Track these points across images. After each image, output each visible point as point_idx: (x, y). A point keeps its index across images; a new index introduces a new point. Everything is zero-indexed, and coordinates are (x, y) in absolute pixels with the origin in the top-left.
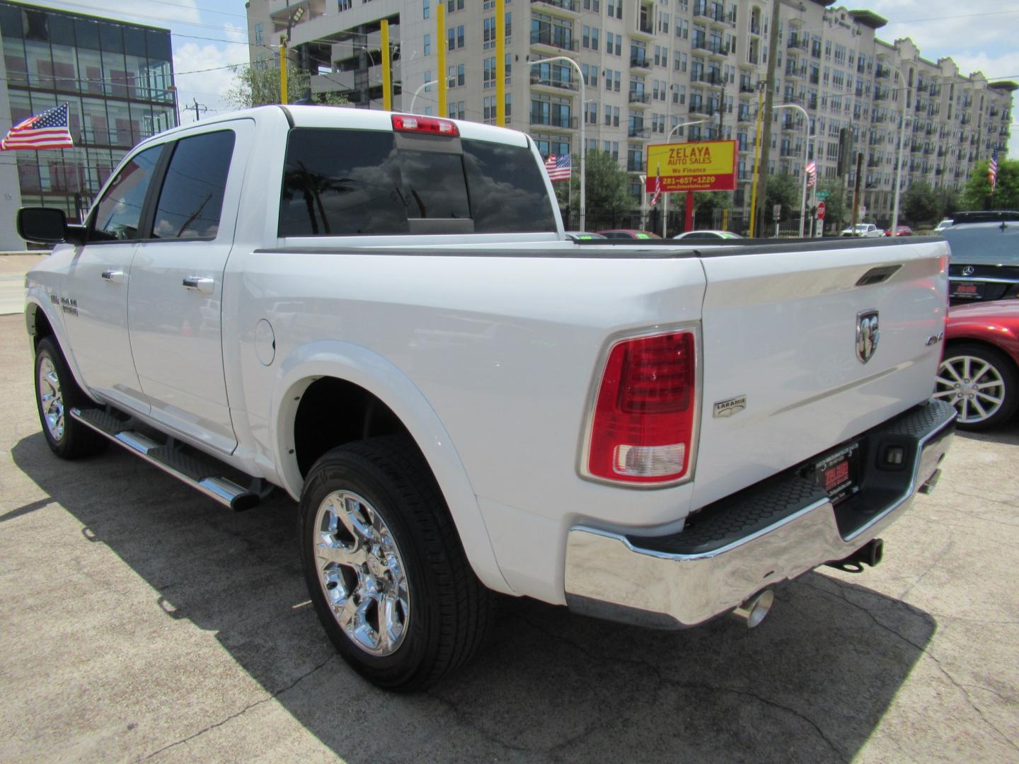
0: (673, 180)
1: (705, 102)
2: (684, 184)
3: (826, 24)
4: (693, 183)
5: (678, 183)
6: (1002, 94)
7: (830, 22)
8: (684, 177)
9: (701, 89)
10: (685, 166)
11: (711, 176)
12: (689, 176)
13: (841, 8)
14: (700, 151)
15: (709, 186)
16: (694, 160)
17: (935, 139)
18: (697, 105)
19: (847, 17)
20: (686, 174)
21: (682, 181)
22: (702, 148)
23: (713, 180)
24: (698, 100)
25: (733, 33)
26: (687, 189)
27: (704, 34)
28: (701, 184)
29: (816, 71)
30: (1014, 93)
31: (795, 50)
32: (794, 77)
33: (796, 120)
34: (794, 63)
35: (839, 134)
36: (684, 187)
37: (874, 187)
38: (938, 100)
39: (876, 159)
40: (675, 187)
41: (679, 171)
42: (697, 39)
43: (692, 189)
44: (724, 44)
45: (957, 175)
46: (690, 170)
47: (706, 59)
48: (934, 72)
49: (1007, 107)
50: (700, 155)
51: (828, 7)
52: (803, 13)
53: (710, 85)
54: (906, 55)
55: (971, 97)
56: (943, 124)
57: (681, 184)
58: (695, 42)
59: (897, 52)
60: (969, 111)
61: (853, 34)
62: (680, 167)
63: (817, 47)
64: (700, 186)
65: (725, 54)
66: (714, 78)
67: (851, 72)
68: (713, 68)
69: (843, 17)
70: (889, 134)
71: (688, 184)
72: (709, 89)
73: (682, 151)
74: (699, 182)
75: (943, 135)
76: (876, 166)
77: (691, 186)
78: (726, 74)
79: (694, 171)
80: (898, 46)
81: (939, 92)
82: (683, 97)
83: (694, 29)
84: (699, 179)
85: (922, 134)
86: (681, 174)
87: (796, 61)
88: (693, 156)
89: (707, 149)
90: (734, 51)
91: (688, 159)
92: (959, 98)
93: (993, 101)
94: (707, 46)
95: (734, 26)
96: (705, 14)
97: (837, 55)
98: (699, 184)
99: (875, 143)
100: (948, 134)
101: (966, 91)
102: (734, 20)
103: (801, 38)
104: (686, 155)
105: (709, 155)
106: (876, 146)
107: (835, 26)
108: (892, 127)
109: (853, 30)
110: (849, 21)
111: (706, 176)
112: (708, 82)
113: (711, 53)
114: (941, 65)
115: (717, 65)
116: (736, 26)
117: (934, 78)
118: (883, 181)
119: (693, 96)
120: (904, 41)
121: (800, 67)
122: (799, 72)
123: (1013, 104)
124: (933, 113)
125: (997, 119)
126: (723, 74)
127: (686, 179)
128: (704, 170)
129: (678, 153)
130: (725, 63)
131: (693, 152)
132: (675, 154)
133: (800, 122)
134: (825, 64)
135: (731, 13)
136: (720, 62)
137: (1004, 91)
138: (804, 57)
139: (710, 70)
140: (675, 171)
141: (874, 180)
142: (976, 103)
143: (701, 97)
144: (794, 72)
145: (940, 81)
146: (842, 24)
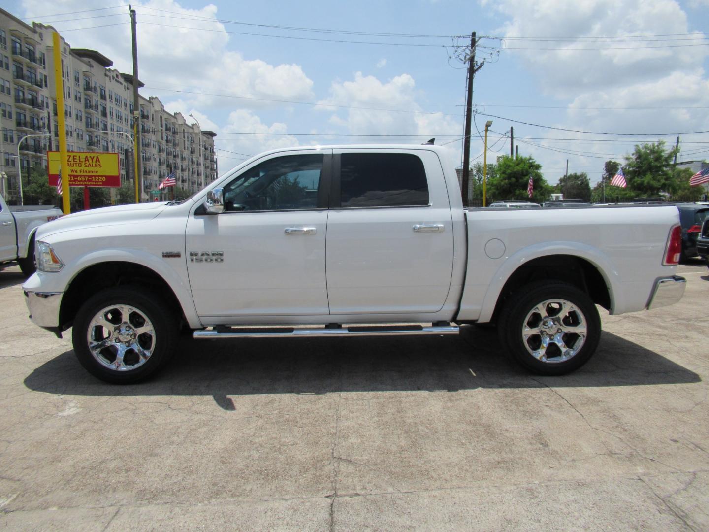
0: (72, 177)
1: (28, 119)
2: (81, 181)
3: (107, 79)
4: (89, 181)
5: (77, 180)
6: (209, 138)
7: (110, 79)
8: (81, 176)
9: (24, 109)
10: (81, 168)
11: (102, 176)
12: (84, 176)
13: (115, 70)
14: (92, 159)
15: (101, 183)
16: (87, 165)
17: (179, 160)
18: (22, 121)
19: (119, 76)
20: (82, 174)
21: (79, 179)
22: (94, 157)
23: (104, 179)
24: (22, 117)
25: (45, 73)
26: (84, 185)
27: (22, 69)
28: (95, 182)
29: (105, 109)
30: (214, 138)
31: (89, 92)
32: (91, 111)
33: (96, 141)
34: (90, 102)
35: (124, 152)
36: (82, 183)
37: (149, 188)
38: (177, 137)
39: (148, 170)
40: (74, 183)
41: (76, 172)
42: (17, 72)
43: (88, 185)
44: (39, 78)
45: (193, 183)
46: (86, 172)
47: (26, 88)
48: (173, 120)
49: (212, 146)
50: (92, 161)
51: (107, 68)
52: (91, 68)
53: (31, 107)
54: (157, 108)
55: (194, 138)
56: (182, 152)
57: (79, 181)
58: (15, 74)
59: (151, 105)
60: (194, 146)
61: (125, 88)
62: (77, 169)
63: (103, 93)
64: (94, 183)
65: (41, 86)
66: (33, 102)
67: (126, 113)
68: (32, 96)
69: (117, 76)
70: (153, 155)
71: (85, 181)
72: (30, 110)
73: (78, 158)
74: (94, 180)
75: (183, 159)
76: (149, 175)
77: (87, 183)
78: (43, 102)
79: (89, 172)
80: (152, 101)
81: (177, 133)
82: (10, 114)
83: (14, 64)
84: (93, 178)
85: (171, 157)
86: (78, 173)
87: (91, 100)
88: (87, 162)
89: (97, 157)
90: (46, 86)
91: (83, 164)
92: (188, 138)
93: (205, 142)
94: (26, 78)
95: (44, 68)
96: (21, 54)
97: (117, 100)
98: (93, 182)
99: (146, 160)
100: (185, 159)
101: (191, 133)
102: (44, 64)
103: (92, 85)
104: (81, 160)
105: (99, 162)
106: (147, 162)
107: (114, 82)
108: (154, 151)
109: (124, 86)
110: (121, 80)
111: (99, 176)
112: (30, 105)
113: (30, 84)
114: (176, 116)
115: (34, 94)
116: (46, 68)
117: (174, 124)
118: (153, 185)
119: (18, 114)
120: (155, 98)
121: (94, 104)
122: (94, 108)
123: (214, 144)
124: (175, 145)
125: (208, 152)
126: (40, 101)
127: (82, 178)
128: (97, 172)
129: (74, 159)
130: (41, 93)
131: (86, 159)
132: (72, 158)
133: (98, 142)
134: (110, 105)
135: (41, 58)
136: (37, 92)
137: (209, 136)
138: (96, 98)
139: (30, 97)
140: (72, 171)
141: (148, 184)
142: (196, 141)
143: (25, 116)
144: (91, 107)
145: (177, 126)
146: (116, 81)
